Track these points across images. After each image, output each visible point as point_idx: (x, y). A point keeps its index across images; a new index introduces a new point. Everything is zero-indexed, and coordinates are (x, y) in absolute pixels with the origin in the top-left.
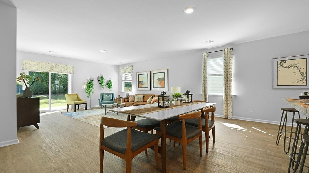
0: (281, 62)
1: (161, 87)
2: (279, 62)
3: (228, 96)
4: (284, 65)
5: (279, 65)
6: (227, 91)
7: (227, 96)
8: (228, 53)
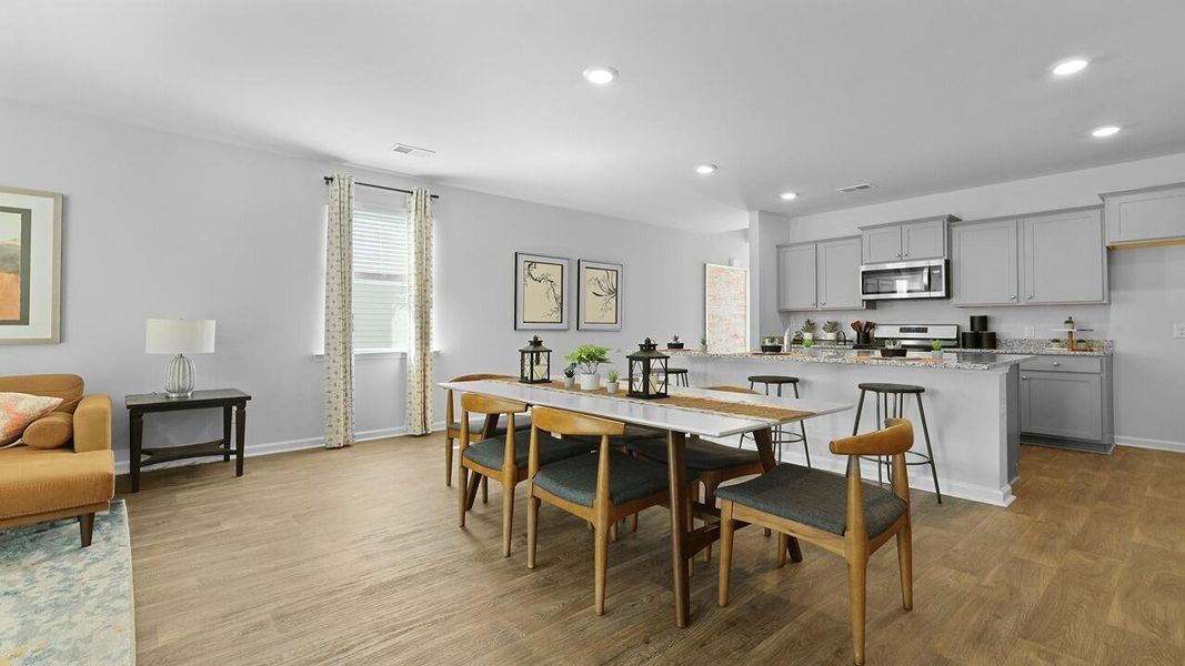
0: (529, 266)
2: (526, 265)
6: (424, 336)
7: (425, 354)
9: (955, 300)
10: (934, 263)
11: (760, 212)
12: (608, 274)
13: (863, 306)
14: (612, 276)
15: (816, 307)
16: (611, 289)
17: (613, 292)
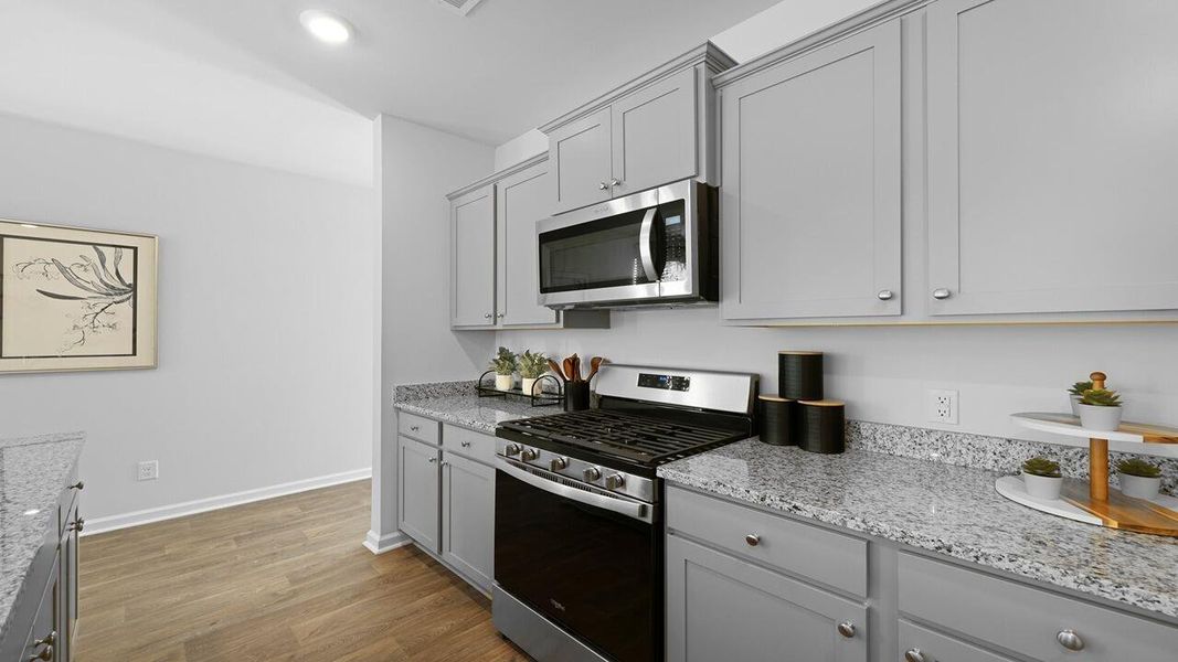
9: (728, 306)
10: (666, 196)
11: (383, 114)
12: (101, 255)
13: (558, 321)
14: (118, 259)
15: (495, 323)
16: (118, 285)
17: (121, 292)
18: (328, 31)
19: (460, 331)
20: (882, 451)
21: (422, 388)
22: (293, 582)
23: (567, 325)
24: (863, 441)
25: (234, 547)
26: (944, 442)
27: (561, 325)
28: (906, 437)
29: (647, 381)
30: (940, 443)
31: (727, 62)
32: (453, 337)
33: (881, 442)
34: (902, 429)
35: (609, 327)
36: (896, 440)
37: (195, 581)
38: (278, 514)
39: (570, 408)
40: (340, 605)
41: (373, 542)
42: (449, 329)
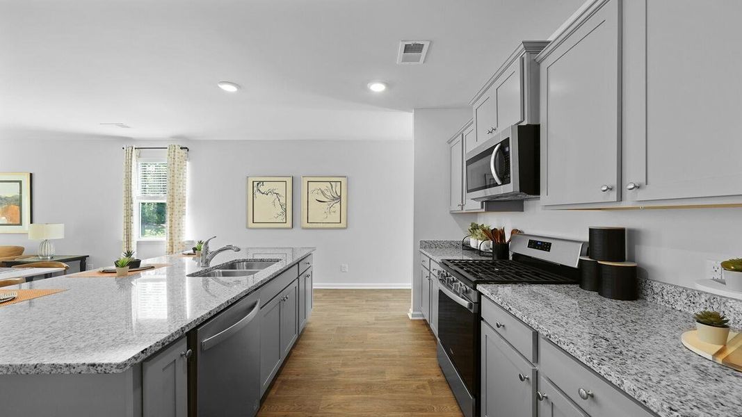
0: (258, 184)
1: (6, 223)
2: (256, 184)
3: (176, 243)
4: (262, 189)
5: (255, 189)
6: (173, 232)
7: (172, 243)
8: (174, 155)
9: (544, 199)
11: (415, 109)
12: (332, 185)
13: (482, 207)
14: (336, 186)
15: (462, 209)
16: (335, 196)
17: (337, 199)
18: (378, 88)
19: (453, 214)
20: (667, 305)
21: (434, 242)
22: (375, 320)
23: (487, 210)
24: (655, 296)
25: (364, 303)
26: (712, 303)
27: (484, 210)
28: (684, 296)
29: (533, 244)
30: (708, 304)
31: (542, 45)
32: (451, 217)
33: (666, 298)
34: (681, 290)
35: (523, 211)
36: (677, 298)
37: (348, 311)
38: (384, 295)
39: (495, 258)
40: (386, 333)
41: (410, 314)
42: (448, 212)
